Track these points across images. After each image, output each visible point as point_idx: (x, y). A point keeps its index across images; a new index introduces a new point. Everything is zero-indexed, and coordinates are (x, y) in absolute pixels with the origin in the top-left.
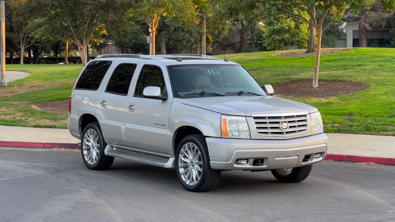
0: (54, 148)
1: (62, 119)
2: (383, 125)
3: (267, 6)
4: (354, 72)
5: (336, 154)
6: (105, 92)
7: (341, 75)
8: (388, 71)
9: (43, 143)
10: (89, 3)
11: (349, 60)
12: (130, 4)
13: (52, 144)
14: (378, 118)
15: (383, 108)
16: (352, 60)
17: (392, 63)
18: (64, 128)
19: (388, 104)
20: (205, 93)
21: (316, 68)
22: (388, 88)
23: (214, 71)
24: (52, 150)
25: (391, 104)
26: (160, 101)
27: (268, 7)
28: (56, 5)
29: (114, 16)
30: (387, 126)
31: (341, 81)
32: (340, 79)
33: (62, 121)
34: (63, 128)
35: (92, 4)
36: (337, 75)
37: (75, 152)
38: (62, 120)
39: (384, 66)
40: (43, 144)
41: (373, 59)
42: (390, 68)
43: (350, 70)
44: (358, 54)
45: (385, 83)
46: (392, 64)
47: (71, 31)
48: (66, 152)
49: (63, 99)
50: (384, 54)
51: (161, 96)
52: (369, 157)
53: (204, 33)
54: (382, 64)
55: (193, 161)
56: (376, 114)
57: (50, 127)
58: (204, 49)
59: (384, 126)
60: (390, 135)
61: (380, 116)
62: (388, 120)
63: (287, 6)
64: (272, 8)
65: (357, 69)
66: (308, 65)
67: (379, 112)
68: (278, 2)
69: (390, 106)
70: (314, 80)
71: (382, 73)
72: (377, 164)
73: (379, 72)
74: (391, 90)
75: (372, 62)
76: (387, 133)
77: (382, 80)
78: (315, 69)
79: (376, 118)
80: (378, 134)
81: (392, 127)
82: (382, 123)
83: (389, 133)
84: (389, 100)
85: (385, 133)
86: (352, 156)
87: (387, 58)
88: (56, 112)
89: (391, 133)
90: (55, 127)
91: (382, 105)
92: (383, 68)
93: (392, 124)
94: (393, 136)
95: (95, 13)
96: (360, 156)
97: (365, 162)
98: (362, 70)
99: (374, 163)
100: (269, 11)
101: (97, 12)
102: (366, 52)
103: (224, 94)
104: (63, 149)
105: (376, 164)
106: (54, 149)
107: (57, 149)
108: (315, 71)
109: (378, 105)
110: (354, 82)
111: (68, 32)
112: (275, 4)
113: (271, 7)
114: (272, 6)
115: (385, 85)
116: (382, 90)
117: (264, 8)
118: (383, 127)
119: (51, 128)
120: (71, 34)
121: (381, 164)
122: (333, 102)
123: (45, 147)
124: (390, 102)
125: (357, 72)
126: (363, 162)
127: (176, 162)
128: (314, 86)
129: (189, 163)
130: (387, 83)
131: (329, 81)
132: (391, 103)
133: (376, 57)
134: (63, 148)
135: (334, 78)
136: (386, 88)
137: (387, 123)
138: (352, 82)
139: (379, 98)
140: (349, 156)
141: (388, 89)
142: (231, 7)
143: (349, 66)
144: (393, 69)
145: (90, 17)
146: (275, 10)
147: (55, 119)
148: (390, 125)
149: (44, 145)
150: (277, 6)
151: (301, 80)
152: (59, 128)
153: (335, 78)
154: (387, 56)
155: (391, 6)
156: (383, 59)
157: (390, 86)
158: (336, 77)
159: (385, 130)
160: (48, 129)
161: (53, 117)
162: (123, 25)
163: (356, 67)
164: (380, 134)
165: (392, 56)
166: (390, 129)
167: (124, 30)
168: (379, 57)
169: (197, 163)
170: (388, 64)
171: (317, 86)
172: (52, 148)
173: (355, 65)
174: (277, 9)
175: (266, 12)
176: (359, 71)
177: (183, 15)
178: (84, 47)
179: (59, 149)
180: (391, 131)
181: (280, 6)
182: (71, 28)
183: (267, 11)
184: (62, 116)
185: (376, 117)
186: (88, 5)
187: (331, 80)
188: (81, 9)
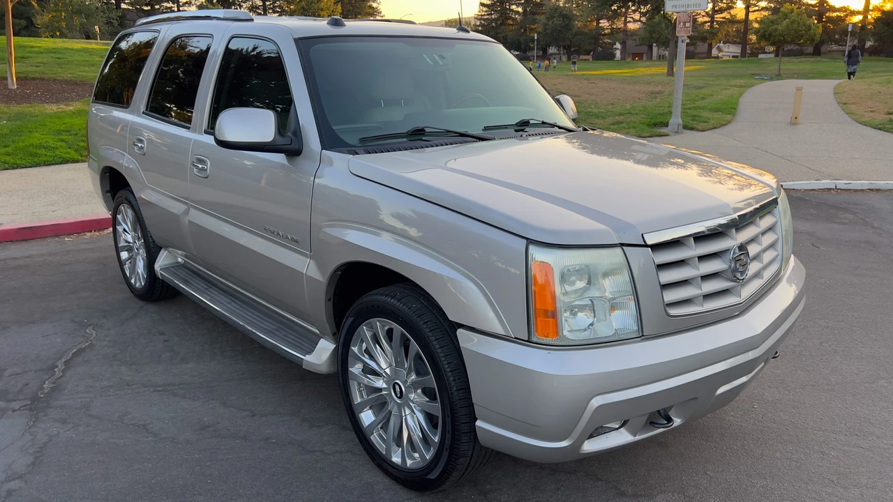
6: (143, 113)
20: (427, 130)
23: (442, 57)
26: (280, 158)
51: (280, 141)
55: (398, 381)
103: (477, 131)
127: (342, 357)
129: (385, 388)
169: (414, 386)
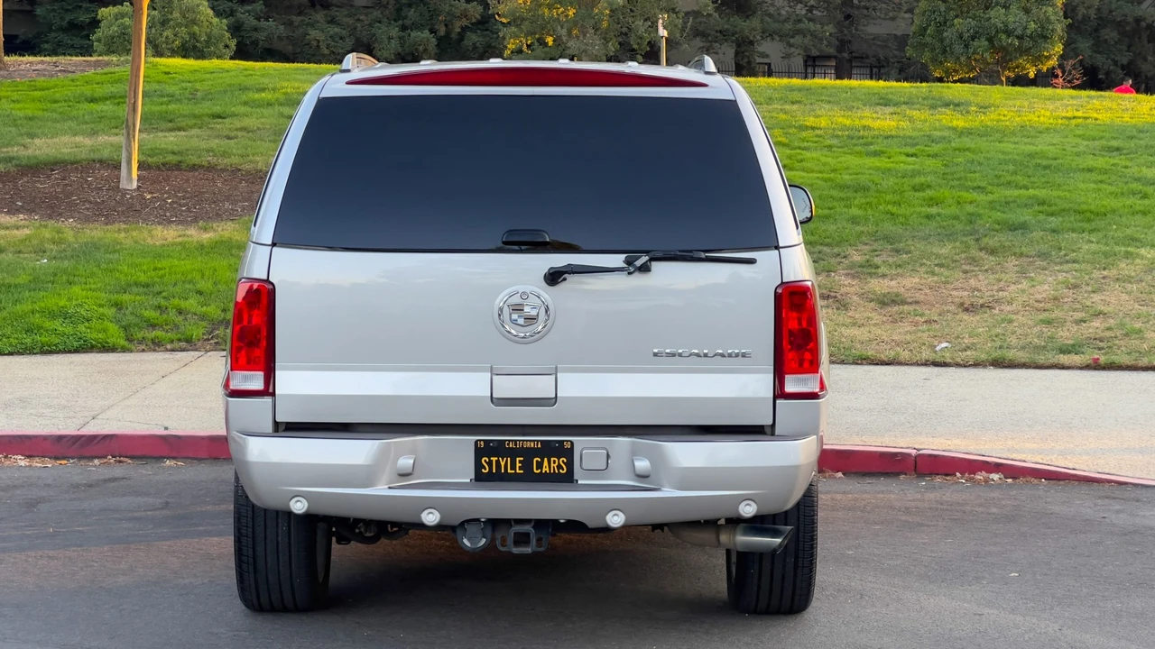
4: (218, 137)
7: (188, 147)
11: (165, 99)
16: (172, 96)
21: (130, 124)
31: (201, 166)
32: (194, 160)
36: (176, 148)
41: (244, 98)
43: (194, 131)
44: (174, 78)
65: (219, 125)
66: (29, 113)
70: (124, 165)
75: (246, 103)
78: (127, 126)
98: (237, 130)
108: (128, 134)
110: (248, 172)
122: (237, 241)
125: (229, 138)
128: (124, 185)
131: (158, 168)
133: (244, 89)
135: (171, 158)
138: (240, 170)
143: (185, 116)
151: (56, 163)
153: (178, 158)
158: (174, 153)
163: (206, 119)
171: (135, 185)
173: (203, 115)
176: (233, 134)
187: (164, 165)
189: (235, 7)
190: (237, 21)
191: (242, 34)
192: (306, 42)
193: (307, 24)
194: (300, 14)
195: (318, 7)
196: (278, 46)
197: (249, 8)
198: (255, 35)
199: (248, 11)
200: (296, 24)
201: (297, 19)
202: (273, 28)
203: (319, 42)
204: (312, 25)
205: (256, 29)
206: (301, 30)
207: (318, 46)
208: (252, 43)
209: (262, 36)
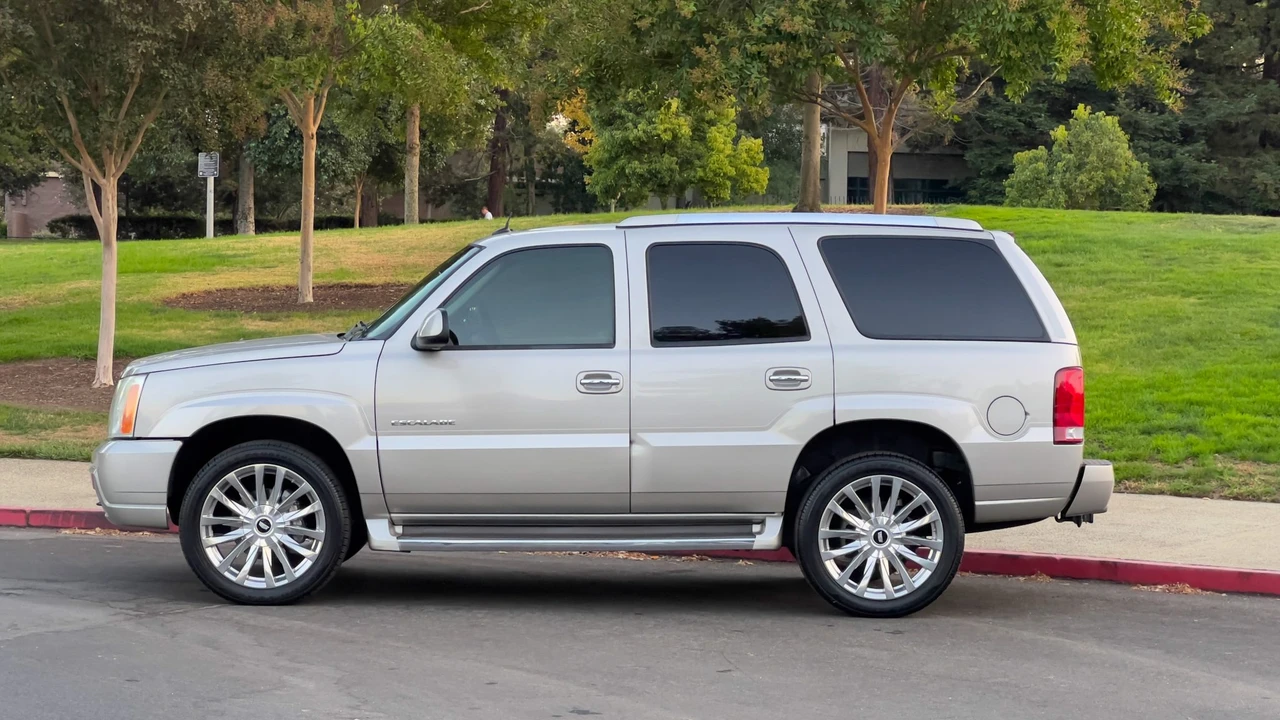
0: (66, 528)
1: (43, 427)
2: (1132, 458)
3: (736, 57)
5: (1058, 557)
8: (1087, 282)
9: (24, 511)
10: (142, 30)
12: (276, 39)
13: (55, 514)
14: (1105, 437)
15: (1113, 403)
17: (1088, 256)
18: (66, 459)
19: (1128, 390)
22: (1109, 337)
24: (58, 535)
25: (1135, 390)
27: (738, 64)
28: (27, 34)
29: (223, 78)
30: (1145, 463)
33: (48, 435)
34: (61, 459)
35: (154, 37)
37: (149, 543)
38: (46, 429)
39: (1068, 265)
40: (23, 515)
42: (1090, 272)
45: (1094, 323)
46: (1091, 260)
47: (69, 128)
48: (116, 542)
49: (20, 359)
50: (1052, 228)
52: (1176, 567)
53: (412, 148)
54: (1059, 258)
56: (1098, 421)
57: (16, 454)
58: (412, 198)
59: (1137, 463)
60: (1162, 493)
61: (1113, 430)
62: (1144, 443)
63: (798, 60)
64: (750, 66)
67: (1107, 415)
68: (768, 46)
69: (1133, 397)
71: (1071, 289)
72: (1203, 589)
73: (1061, 285)
74: (1121, 344)
76: (1149, 486)
77: (1079, 311)
79: (1100, 436)
80: (1122, 487)
81: (1160, 465)
82: (1125, 451)
83: (1157, 485)
84: (1124, 377)
85: (1144, 485)
86: (1115, 563)
87: (1067, 242)
88: (15, 404)
89: (1164, 486)
90: (32, 455)
91: (1107, 393)
92: (1068, 273)
93: (1159, 456)
94: (1171, 494)
95: (157, 65)
96: (1136, 564)
97: (1161, 585)
99: (1193, 586)
100: (741, 76)
101: (164, 65)
102: (988, 220)
104: (96, 533)
105: (1199, 591)
106: (67, 532)
107: (78, 531)
109: (1095, 393)
111: (59, 128)
112: (759, 53)
113: (747, 63)
114: (748, 60)
115: (1096, 328)
116: (1091, 344)
117: (724, 66)
118: (1130, 464)
119: (19, 457)
120: (67, 134)
121: (1217, 591)
123: (31, 523)
124: (1131, 382)
126: (1155, 584)
130: (1102, 322)
132: (1136, 385)
134: (98, 529)
136: (1101, 337)
137: (1141, 451)
139: (1089, 368)
140: (1104, 564)
141: (1109, 340)
142: (601, 57)
144: (1102, 277)
145: (137, 80)
146: (759, 73)
147: (22, 428)
148: (1151, 459)
149: (27, 519)
150: (767, 62)
152: (46, 458)
154: (1066, 235)
155: (1120, 72)
156: (1057, 243)
157: (1114, 331)
159: (1143, 477)
160: (7, 460)
161: (9, 421)
162: (242, 109)
164: (1126, 488)
165: (1081, 236)
166: (1159, 474)
167: (247, 128)
168: (1041, 238)
170: (1079, 259)
172: (60, 528)
174: (765, 71)
175: (731, 79)
177: (422, 83)
178: (109, 182)
179: (83, 531)
180: (1161, 478)
181: (777, 62)
182: (71, 116)
183: (735, 76)
184: (41, 415)
185: (1099, 433)
186: (140, 39)
188: (113, 51)
189: (1175, 147)
190: (1176, 163)
191: (1180, 176)
192: (1252, 185)
193: (1256, 166)
194: (1248, 155)
195: (1268, 146)
196: (1219, 189)
197: (1189, 148)
198: (1194, 178)
199: (1188, 152)
200: (1242, 166)
201: (1243, 161)
202: (1216, 172)
203: (1266, 185)
204: (1261, 167)
205: (1196, 171)
206: (1247, 173)
207: (1265, 191)
208: (1191, 186)
209: (1202, 178)
